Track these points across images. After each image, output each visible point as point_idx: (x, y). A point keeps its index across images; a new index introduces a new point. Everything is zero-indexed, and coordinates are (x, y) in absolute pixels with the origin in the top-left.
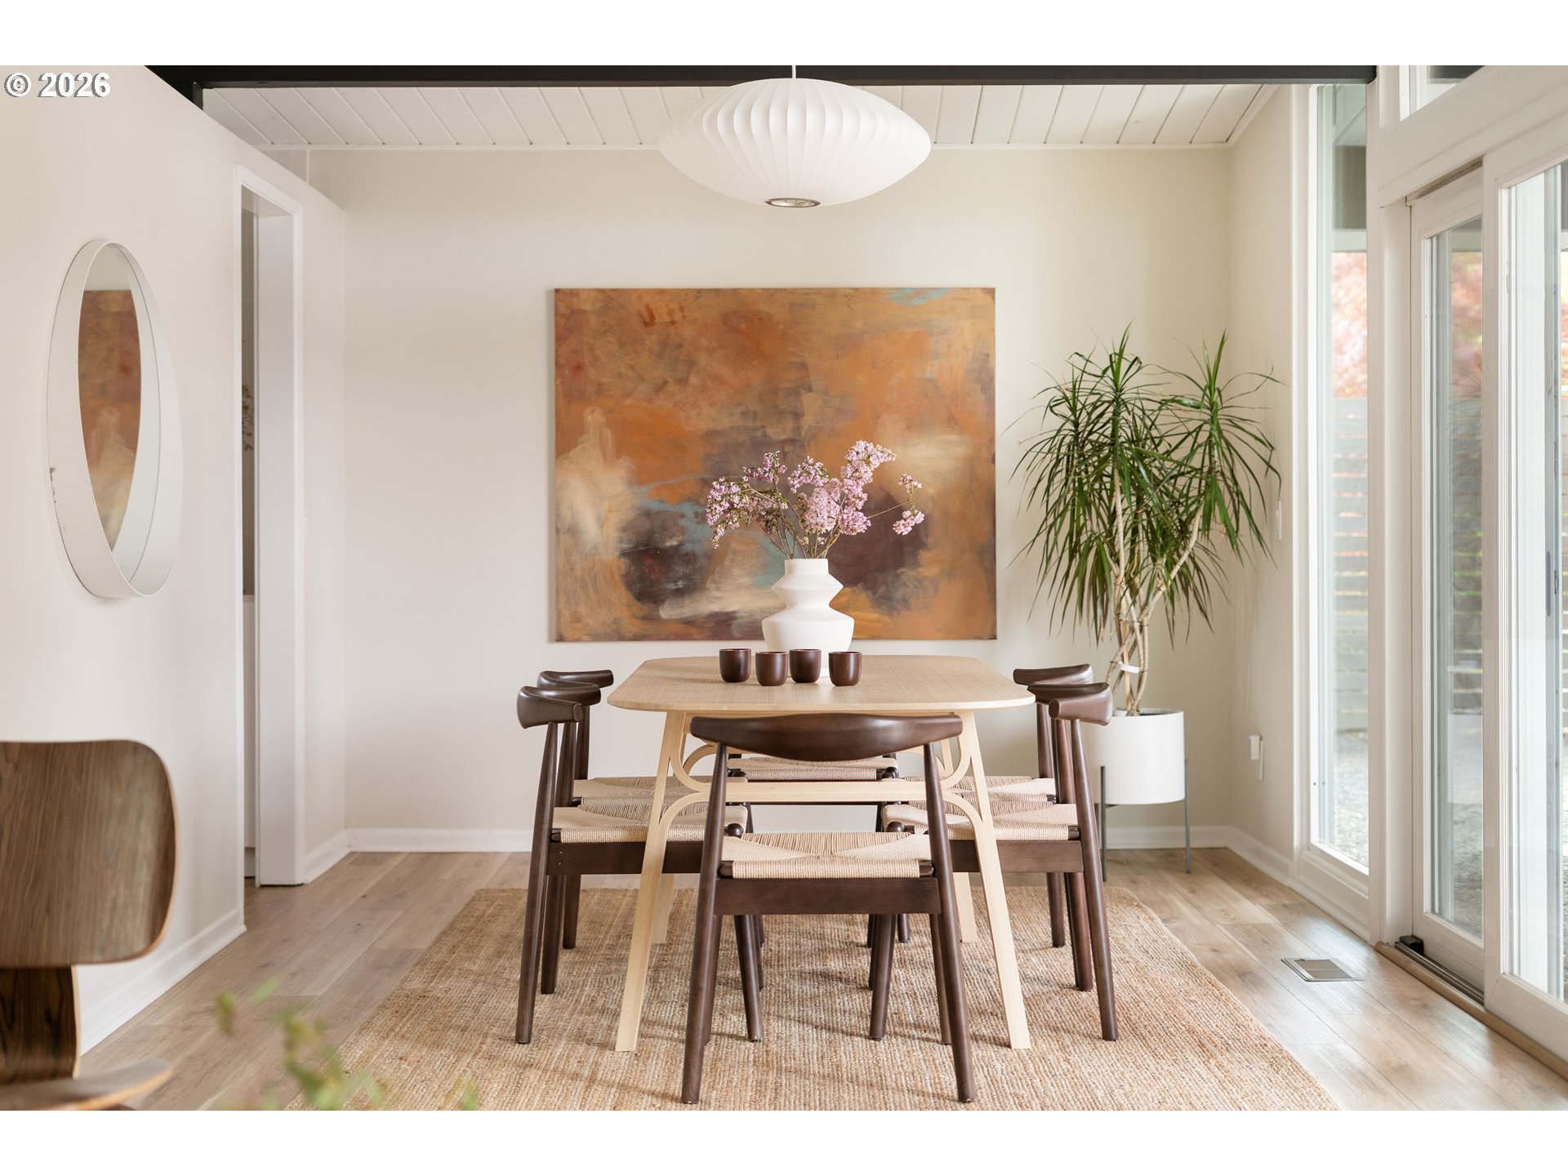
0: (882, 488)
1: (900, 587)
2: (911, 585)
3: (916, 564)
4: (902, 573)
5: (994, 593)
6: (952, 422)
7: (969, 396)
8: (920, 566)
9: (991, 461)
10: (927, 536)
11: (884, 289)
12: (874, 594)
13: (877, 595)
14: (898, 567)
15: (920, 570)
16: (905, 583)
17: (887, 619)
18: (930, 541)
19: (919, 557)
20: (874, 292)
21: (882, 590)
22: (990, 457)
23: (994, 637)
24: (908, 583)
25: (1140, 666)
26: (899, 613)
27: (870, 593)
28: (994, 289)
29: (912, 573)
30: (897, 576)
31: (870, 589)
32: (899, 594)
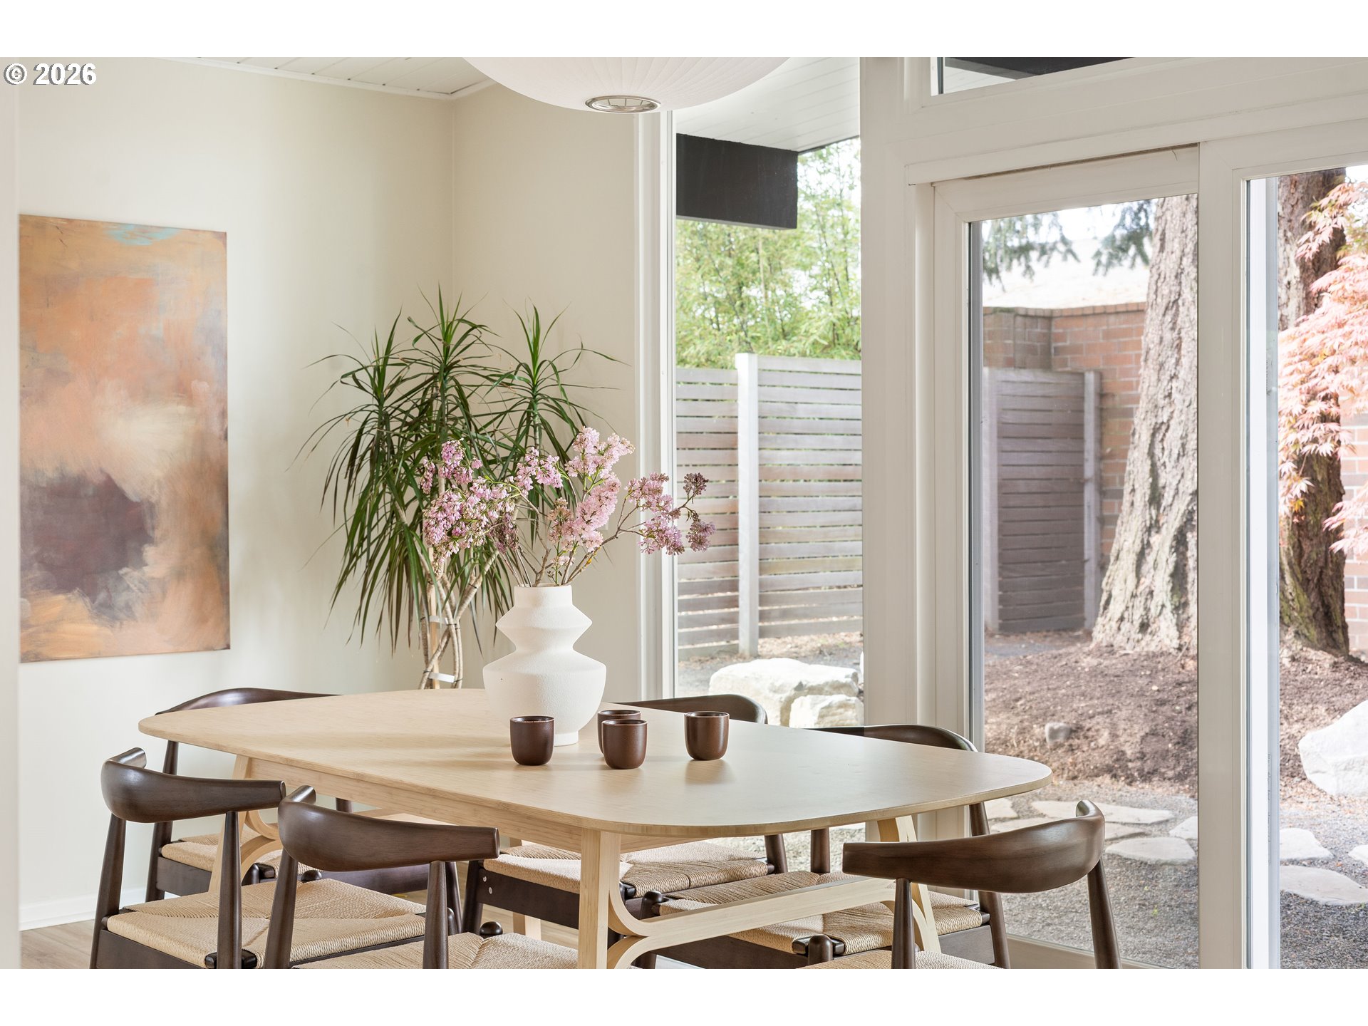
0: (102, 471)
1: (123, 591)
2: (135, 588)
3: (141, 563)
4: (126, 574)
5: (228, 594)
6: (183, 391)
7: (199, 359)
8: (146, 565)
9: (223, 437)
10: (153, 528)
11: (103, 223)
12: (93, 601)
13: (97, 602)
14: (120, 568)
15: (146, 569)
16: (128, 587)
17: (107, 631)
18: (157, 534)
19: (144, 554)
20: (92, 226)
21: (102, 596)
22: (222, 433)
23: (228, 647)
24: (132, 586)
25: (454, 674)
26: (121, 624)
27: (87, 600)
28: (225, 233)
29: (136, 574)
30: (120, 578)
31: (89, 595)
32: (121, 600)
